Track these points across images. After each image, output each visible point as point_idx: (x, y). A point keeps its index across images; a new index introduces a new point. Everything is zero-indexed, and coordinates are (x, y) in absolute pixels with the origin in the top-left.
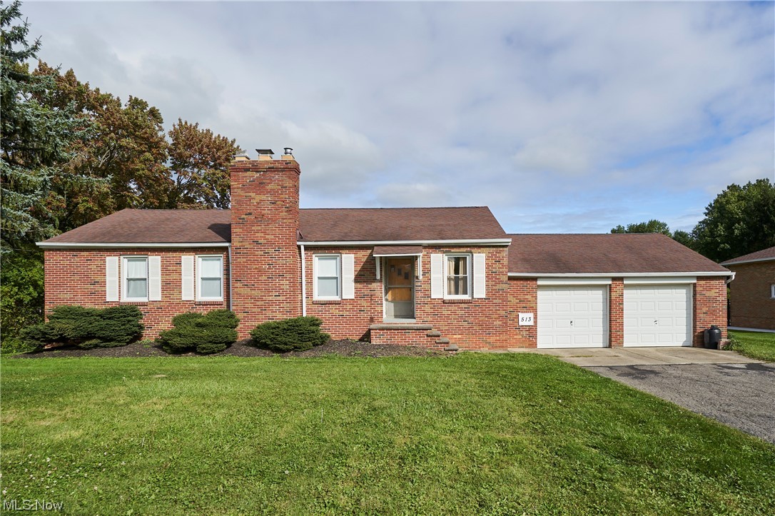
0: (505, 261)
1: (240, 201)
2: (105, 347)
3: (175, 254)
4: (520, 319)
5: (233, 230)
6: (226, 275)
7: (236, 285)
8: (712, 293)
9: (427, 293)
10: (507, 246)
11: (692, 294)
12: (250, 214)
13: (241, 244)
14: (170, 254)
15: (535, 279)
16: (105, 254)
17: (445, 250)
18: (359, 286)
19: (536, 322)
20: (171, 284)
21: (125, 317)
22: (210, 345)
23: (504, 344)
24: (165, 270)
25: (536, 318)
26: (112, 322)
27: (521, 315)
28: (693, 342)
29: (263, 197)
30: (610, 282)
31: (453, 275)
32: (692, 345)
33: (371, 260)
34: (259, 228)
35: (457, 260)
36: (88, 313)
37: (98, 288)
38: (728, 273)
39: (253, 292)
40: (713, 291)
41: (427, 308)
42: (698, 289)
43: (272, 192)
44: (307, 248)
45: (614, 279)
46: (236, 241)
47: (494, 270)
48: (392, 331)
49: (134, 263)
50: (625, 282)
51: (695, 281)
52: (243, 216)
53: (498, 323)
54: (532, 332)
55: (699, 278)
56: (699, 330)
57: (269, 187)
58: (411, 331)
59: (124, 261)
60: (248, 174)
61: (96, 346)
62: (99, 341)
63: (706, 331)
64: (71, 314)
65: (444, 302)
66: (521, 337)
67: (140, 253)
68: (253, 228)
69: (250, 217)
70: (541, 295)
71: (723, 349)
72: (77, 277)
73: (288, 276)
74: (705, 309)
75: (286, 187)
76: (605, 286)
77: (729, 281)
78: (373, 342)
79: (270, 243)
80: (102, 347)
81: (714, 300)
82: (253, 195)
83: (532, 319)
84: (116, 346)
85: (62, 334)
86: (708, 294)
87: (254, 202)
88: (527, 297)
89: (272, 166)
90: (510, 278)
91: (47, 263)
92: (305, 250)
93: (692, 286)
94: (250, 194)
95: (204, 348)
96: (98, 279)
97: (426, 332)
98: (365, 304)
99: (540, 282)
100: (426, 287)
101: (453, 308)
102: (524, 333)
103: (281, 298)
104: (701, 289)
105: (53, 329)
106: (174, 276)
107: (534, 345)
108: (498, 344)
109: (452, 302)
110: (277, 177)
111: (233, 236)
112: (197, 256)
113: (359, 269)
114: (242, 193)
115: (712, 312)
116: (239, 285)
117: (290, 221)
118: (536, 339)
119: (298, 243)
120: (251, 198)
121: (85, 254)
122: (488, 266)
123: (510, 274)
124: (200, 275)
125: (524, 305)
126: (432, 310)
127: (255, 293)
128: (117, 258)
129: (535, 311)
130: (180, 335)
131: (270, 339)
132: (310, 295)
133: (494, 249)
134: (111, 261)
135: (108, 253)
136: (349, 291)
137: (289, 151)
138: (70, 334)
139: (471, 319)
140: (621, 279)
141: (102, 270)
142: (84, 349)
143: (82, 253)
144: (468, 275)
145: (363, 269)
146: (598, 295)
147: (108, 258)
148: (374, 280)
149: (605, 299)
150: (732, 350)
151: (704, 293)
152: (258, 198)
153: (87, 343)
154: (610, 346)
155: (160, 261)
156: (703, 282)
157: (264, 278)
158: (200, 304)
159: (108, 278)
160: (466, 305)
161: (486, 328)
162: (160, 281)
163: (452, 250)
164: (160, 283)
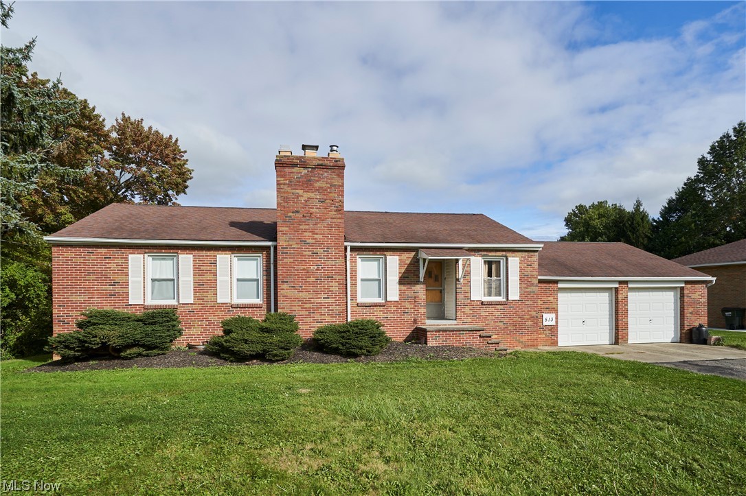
0: (536, 265)
1: (287, 198)
2: (147, 356)
3: (209, 253)
4: (544, 320)
5: (279, 229)
6: (266, 275)
7: (283, 287)
8: (696, 296)
9: (467, 295)
10: (537, 251)
11: (679, 296)
12: (298, 212)
13: (287, 243)
14: (204, 253)
15: (556, 282)
16: (128, 251)
17: (483, 253)
18: (403, 288)
19: (557, 322)
20: (205, 285)
21: (168, 321)
22: (281, 351)
23: (535, 343)
24: (197, 269)
25: (557, 318)
26: (157, 327)
27: (545, 316)
28: (681, 338)
29: (312, 195)
30: (617, 286)
31: (487, 278)
32: (679, 340)
33: (415, 263)
34: (307, 227)
35: (489, 264)
36: (129, 318)
37: (118, 289)
38: (710, 278)
39: (301, 294)
40: (697, 293)
41: (467, 310)
42: (686, 292)
43: (320, 190)
44: (353, 249)
45: (620, 282)
46: (282, 240)
47: (526, 273)
48: (448, 333)
49: (158, 261)
50: (630, 286)
51: (683, 285)
52: (290, 214)
53: (529, 323)
54: (553, 330)
55: (687, 282)
56: (687, 328)
57: (317, 185)
58: (464, 332)
59: (149, 259)
60: (296, 170)
61: (140, 355)
62: (142, 349)
63: (694, 329)
64: (113, 319)
65: (482, 303)
66: (544, 336)
67: (169, 251)
68: (301, 227)
69: (298, 215)
70: (561, 296)
71: (714, 344)
72: (92, 277)
73: (338, 277)
74: (691, 310)
75: (335, 185)
76: (610, 289)
77: (710, 285)
78: (430, 344)
79: (318, 243)
80: (144, 356)
81: (697, 301)
82: (300, 192)
83: (554, 319)
84: (159, 354)
85: (106, 342)
86: (693, 296)
87: (302, 199)
88: (549, 298)
89: (321, 162)
90: (540, 281)
91: (55, 260)
92: (351, 251)
93: (679, 290)
94: (297, 191)
95: (276, 355)
96: (119, 279)
97: (479, 333)
98: (408, 305)
99: (560, 285)
100: (466, 289)
101: (491, 309)
102: (547, 332)
103: (330, 300)
104: (688, 292)
105: (96, 337)
106: (209, 277)
107: (555, 343)
108: (530, 343)
109: (490, 304)
110: (326, 174)
111: (279, 235)
112: (233, 255)
113: (403, 271)
114: (289, 190)
115: (696, 312)
116: (285, 286)
117: (339, 220)
118: (557, 337)
119: (346, 244)
120: (298, 196)
121: (103, 250)
122: (521, 270)
123: (540, 277)
124: (236, 276)
125: (547, 306)
126: (471, 312)
127: (303, 295)
128: (142, 255)
129: (555, 311)
130: (246, 341)
131: (342, 344)
132: (354, 297)
133: (526, 253)
134: (135, 259)
135: (131, 251)
136: (394, 293)
137: (335, 148)
138: (115, 342)
139: (506, 320)
140: (626, 282)
141: (124, 269)
142: (125, 358)
143: (100, 250)
144: (501, 278)
145: (407, 270)
146: (605, 297)
147: (131, 256)
148: (418, 282)
149: (611, 301)
150: (722, 345)
151: (690, 295)
152: (306, 195)
153: (128, 352)
154: (616, 343)
155: (192, 260)
156: (689, 286)
157: (312, 279)
158: (238, 307)
159: (131, 279)
160: (501, 307)
161: (518, 328)
162: (192, 281)
163: (490, 254)
164: (192, 284)
